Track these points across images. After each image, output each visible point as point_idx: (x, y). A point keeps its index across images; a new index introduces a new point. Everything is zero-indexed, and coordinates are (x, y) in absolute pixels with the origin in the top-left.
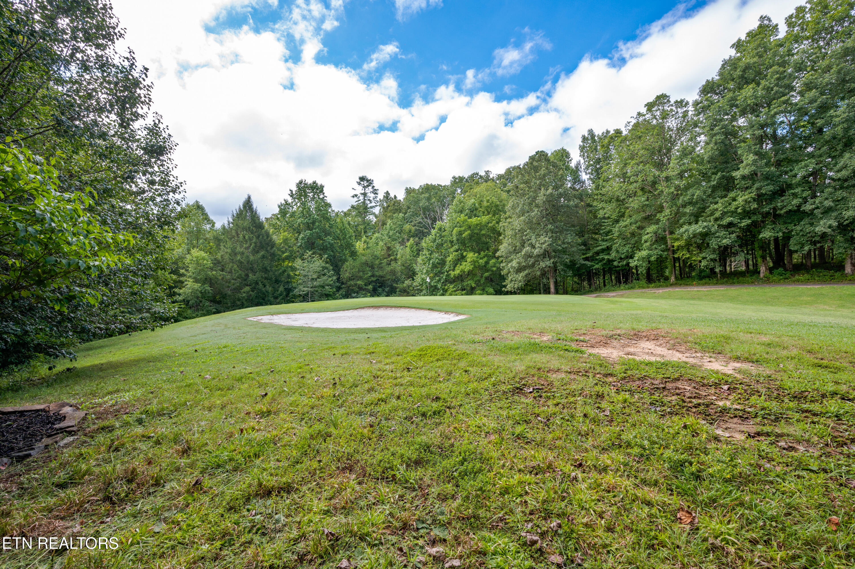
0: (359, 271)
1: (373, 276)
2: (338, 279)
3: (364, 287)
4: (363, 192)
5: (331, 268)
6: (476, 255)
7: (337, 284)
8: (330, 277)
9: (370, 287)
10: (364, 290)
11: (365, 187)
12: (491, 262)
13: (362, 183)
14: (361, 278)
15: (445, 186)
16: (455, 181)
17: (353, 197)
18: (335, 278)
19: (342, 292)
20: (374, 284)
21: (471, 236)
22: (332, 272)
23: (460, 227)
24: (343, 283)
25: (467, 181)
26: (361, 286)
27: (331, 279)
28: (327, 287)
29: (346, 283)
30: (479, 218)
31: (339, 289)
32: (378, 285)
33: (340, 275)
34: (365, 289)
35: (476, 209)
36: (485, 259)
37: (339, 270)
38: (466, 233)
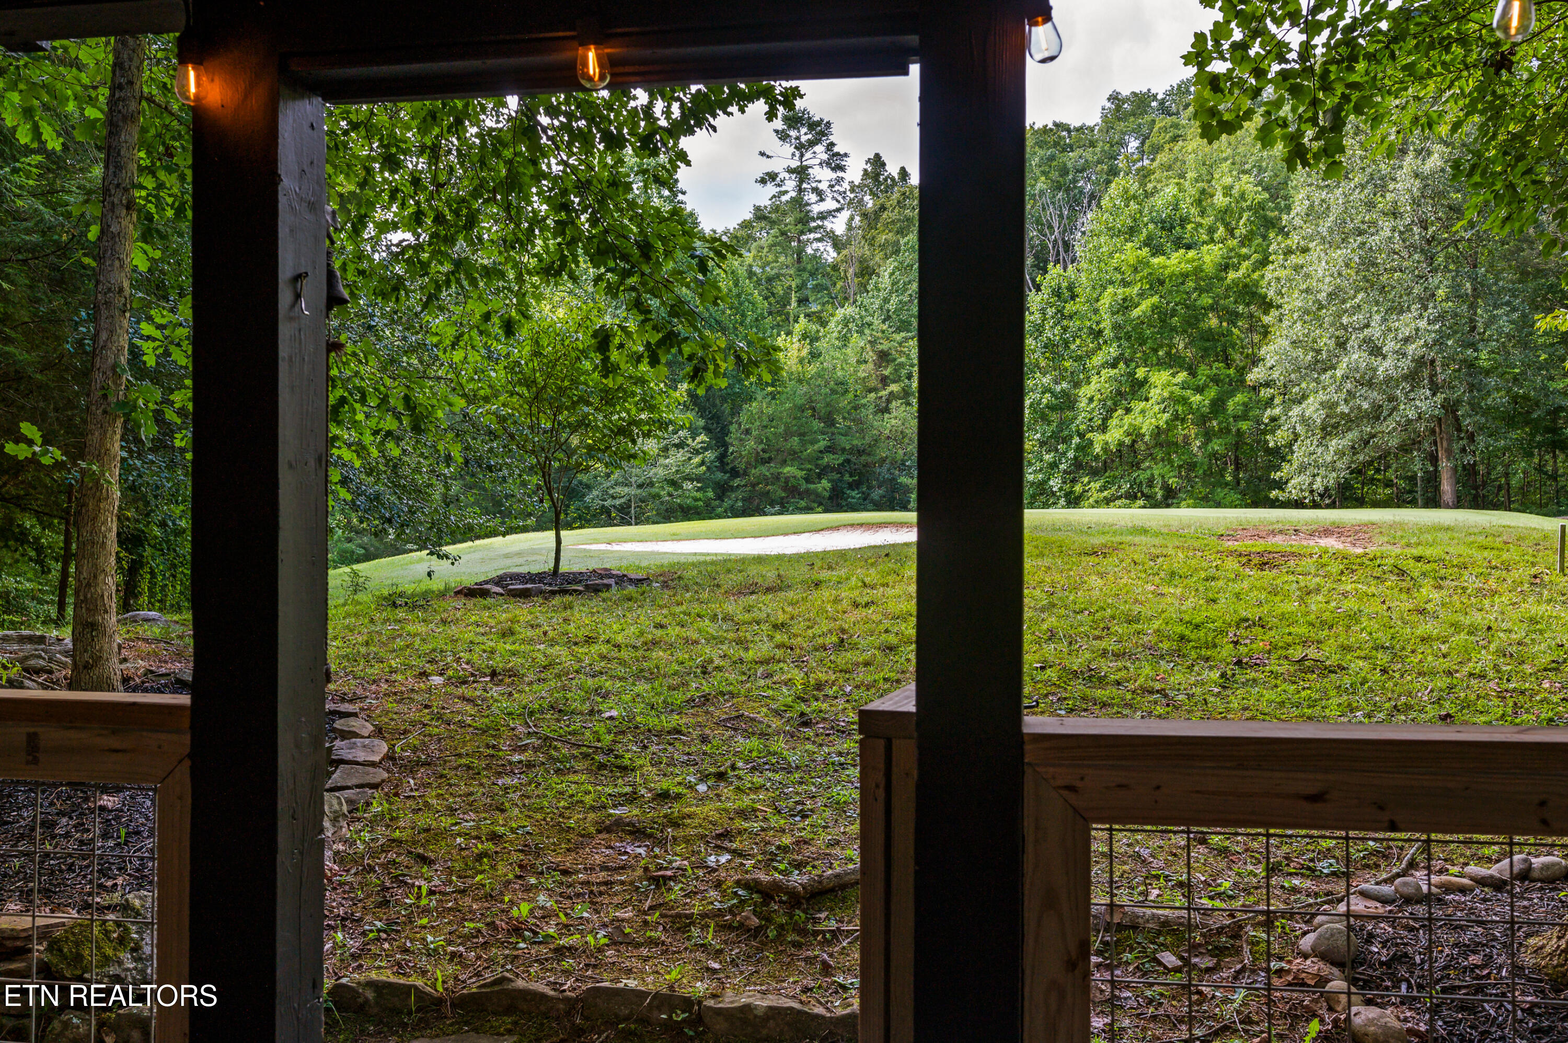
0: (788, 435)
1: (830, 449)
2: (722, 458)
3: (804, 486)
4: (795, 164)
5: (701, 423)
6: (1182, 376)
7: (719, 476)
8: (697, 452)
9: (824, 485)
10: (802, 496)
11: (801, 148)
12: (1231, 404)
13: (793, 133)
14: (794, 456)
15: (1079, 129)
16: (1118, 108)
17: (763, 181)
18: (710, 455)
19: (735, 499)
20: (836, 476)
21: (1162, 316)
22: (703, 437)
23: (1125, 284)
24: (735, 473)
25: (1164, 109)
26: (792, 482)
27: (697, 460)
28: (688, 485)
29: (745, 473)
30: (1192, 254)
31: (723, 491)
32: (847, 477)
33: (726, 445)
34: (807, 491)
35: (1184, 221)
36: (1212, 392)
37: (725, 431)
38: (1145, 306)
